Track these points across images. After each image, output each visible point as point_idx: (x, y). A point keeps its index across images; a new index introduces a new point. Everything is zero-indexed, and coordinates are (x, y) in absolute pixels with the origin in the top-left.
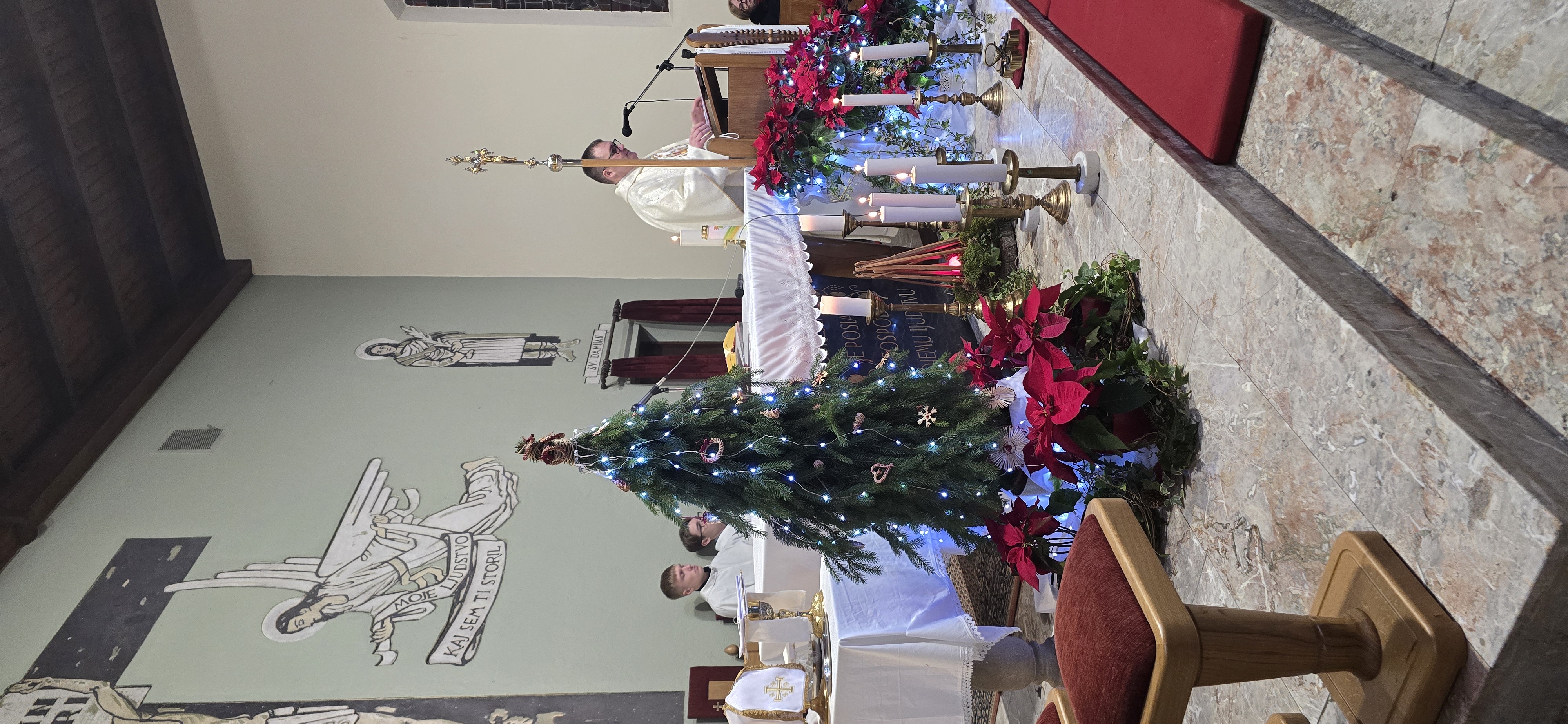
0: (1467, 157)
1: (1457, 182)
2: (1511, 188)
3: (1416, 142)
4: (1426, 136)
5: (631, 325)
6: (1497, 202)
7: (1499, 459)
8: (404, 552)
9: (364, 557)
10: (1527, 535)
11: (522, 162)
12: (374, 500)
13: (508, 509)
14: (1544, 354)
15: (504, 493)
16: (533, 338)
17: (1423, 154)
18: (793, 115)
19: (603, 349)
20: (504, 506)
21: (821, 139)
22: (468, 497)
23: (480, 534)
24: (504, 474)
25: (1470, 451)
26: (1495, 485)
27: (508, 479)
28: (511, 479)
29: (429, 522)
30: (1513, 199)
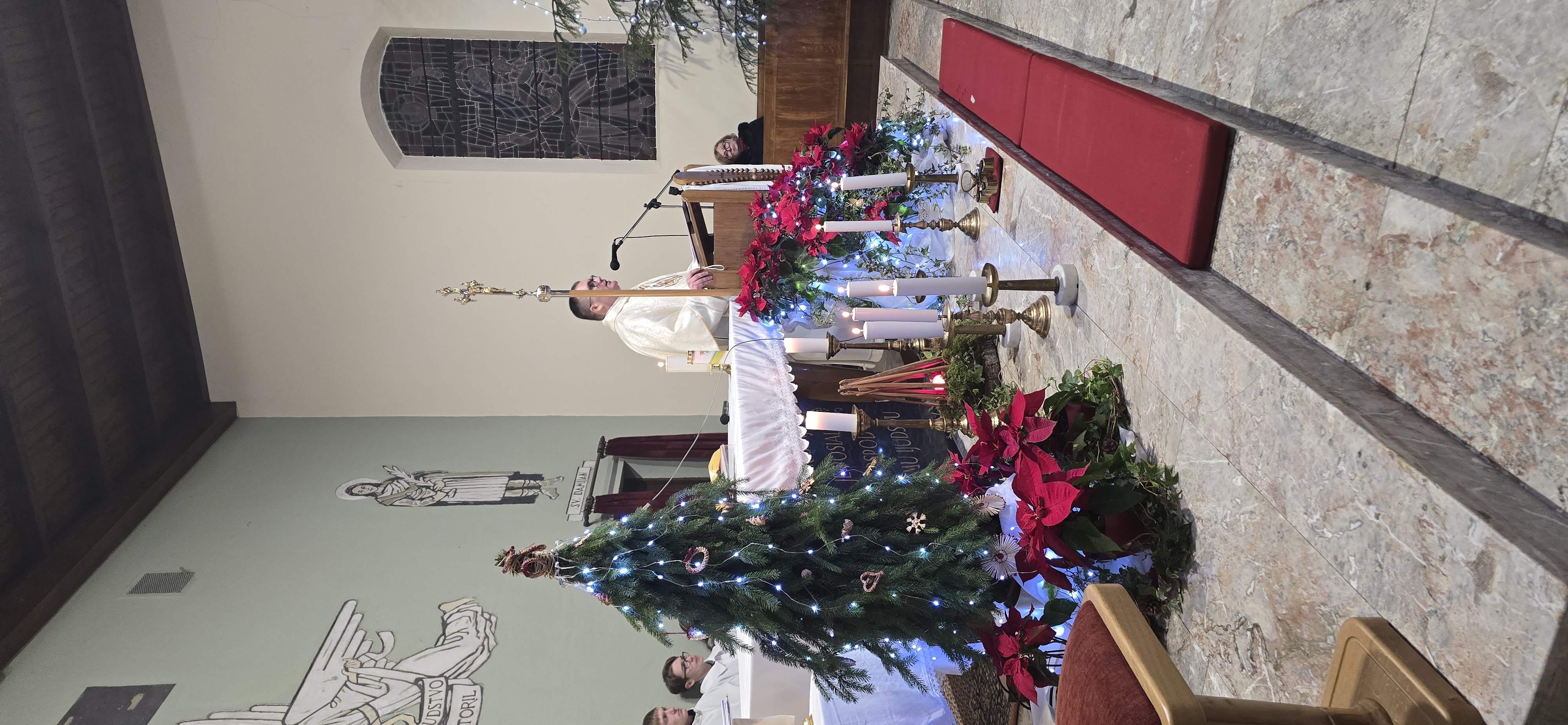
0: (1436, 241)
1: (1429, 266)
2: (1483, 267)
3: (1385, 231)
4: (1395, 225)
5: (616, 462)
6: (1470, 282)
7: (1499, 529)
8: (376, 698)
9: (333, 704)
10: (1535, 605)
11: (511, 293)
12: (347, 643)
13: (486, 651)
14: (1532, 427)
15: (482, 635)
16: (516, 476)
17: (1393, 243)
18: (777, 244)
19: (587, 486)
20: (481, 648)
21: (804, 266)
22: (445, 640)
23: (455, 678)
24: (482, 615)
25: (1469, 523)
26: (1498, 556)
27: (487, 620)
28: (490, 620)
29: (403, 666)
30: (1485, 277)
